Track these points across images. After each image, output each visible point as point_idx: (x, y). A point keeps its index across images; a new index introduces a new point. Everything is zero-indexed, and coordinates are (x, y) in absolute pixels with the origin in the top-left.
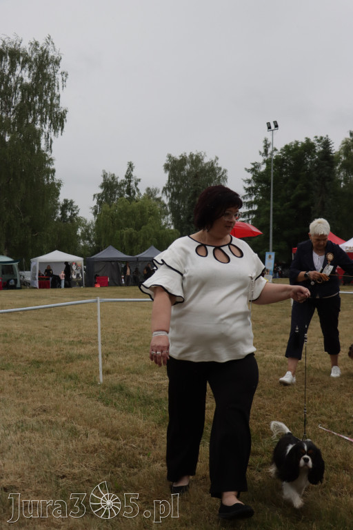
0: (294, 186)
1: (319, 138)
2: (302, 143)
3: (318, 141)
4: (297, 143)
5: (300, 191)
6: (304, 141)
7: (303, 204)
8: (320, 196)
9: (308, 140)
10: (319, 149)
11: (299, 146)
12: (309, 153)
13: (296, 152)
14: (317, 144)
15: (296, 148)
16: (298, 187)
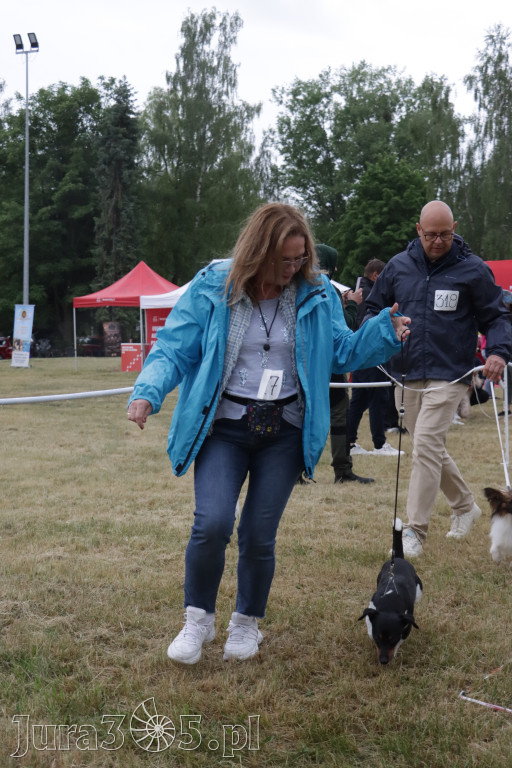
0: (60, 175)
1: (107, 81)
2: (74, 88)
3: (107, 86)
4: (64, 88)
5: (71, 186)
6: (78, 84)
7: (79, 213)
8: (111, 197)
9: (86, 82)
10: (108, 102)
11: (68, 93)
12: (88, 111)
13: (64, 105)
14: (102, 91)
15: (62, 98)
16: (67, 177)
